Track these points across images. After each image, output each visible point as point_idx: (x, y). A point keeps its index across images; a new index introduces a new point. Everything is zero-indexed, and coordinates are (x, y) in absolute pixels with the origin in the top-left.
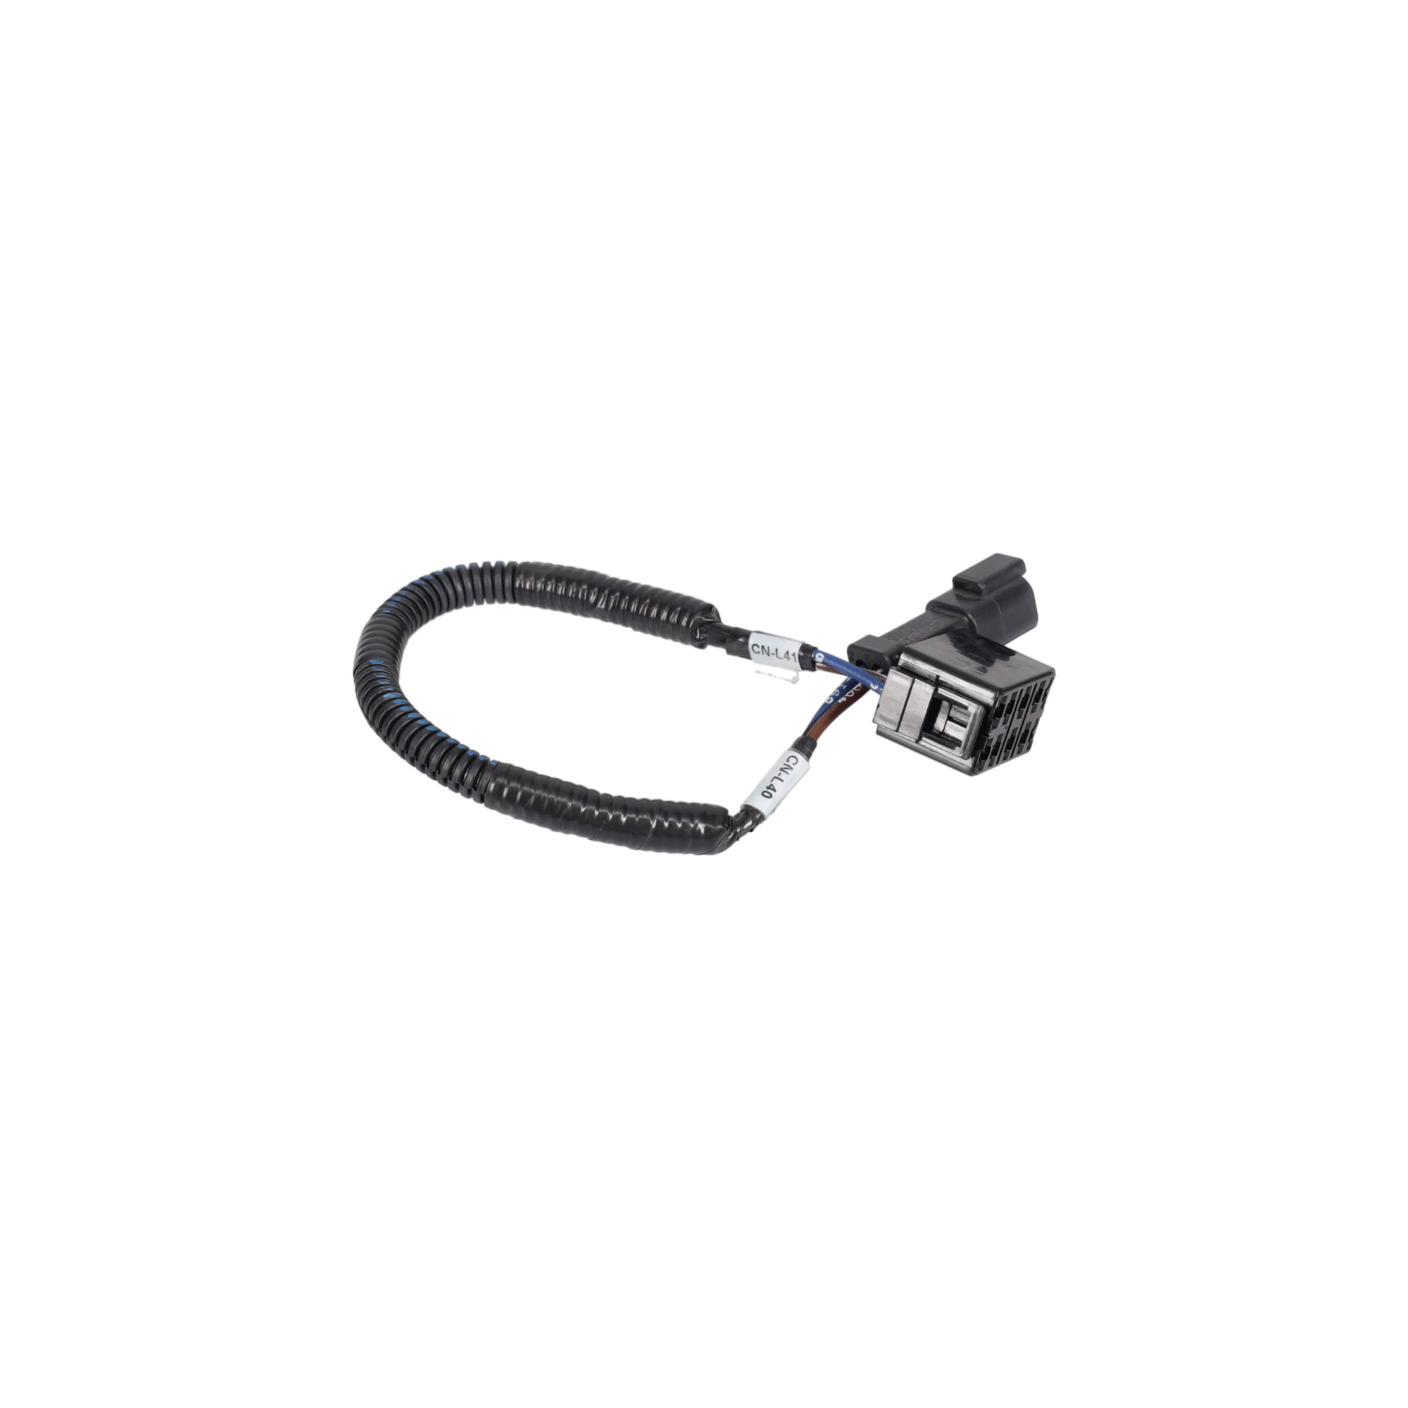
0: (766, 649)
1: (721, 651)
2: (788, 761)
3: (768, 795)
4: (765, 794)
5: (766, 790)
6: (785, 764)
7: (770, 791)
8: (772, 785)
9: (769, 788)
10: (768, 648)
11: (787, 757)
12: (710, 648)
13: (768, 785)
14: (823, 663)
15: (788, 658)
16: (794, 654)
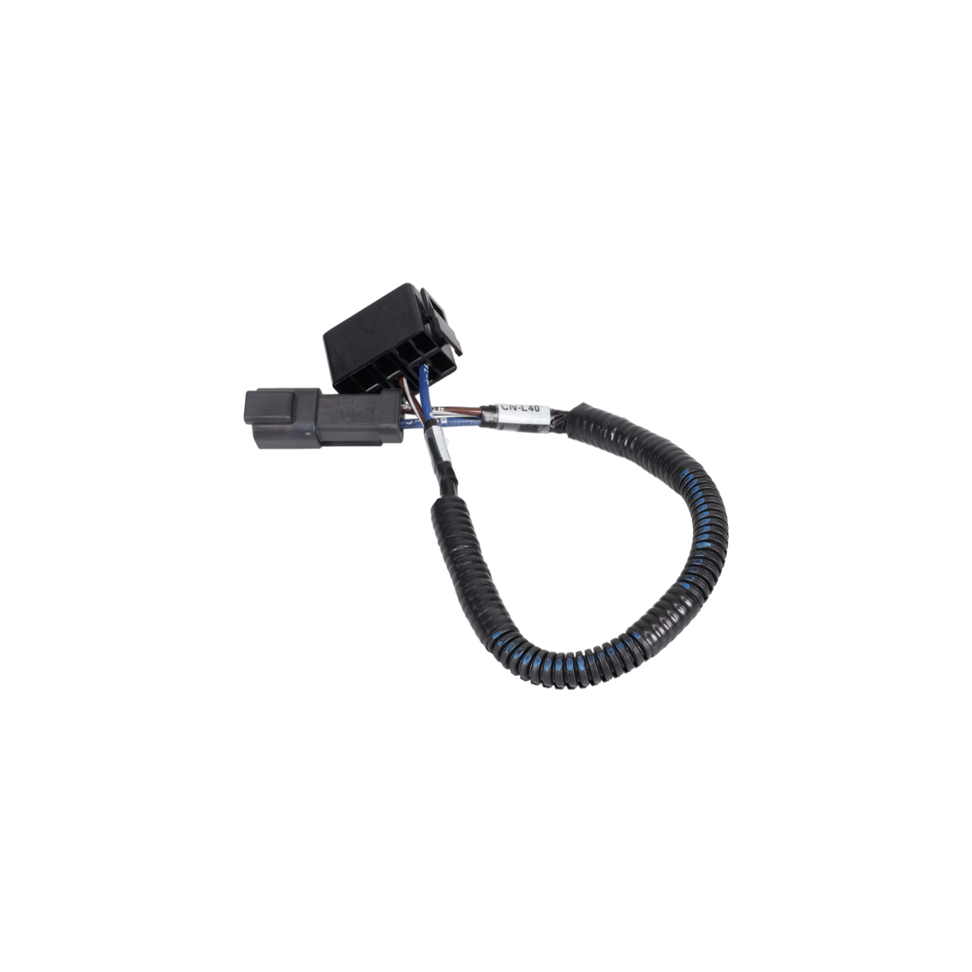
2: (507, 409)
4: (537, 409)
5: (534, 410)
6: (511, 409)
8: (529, 409)
9: (532, 410)
11: (506, 411)
13: (530, 411)
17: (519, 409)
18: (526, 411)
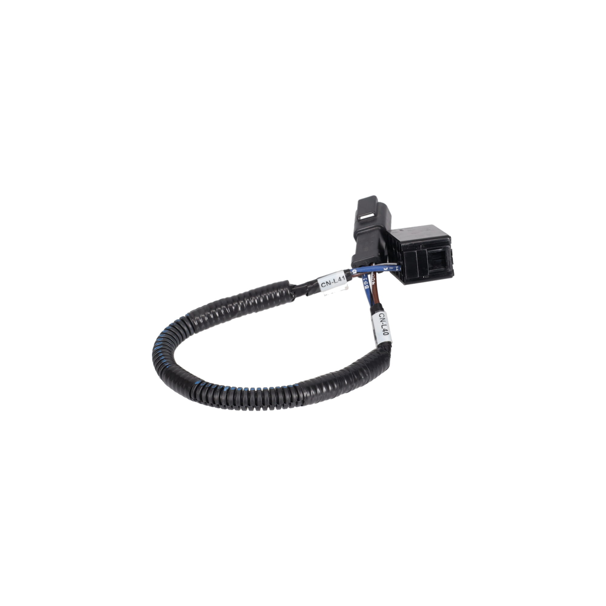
0: (329, 282)
1: (304, 296)
3: (387, 334)
4: (385, 334)
5: (384, 332)
6: (380, 319)
7: (385, 332)
8: (384, 329)
10: (330, 281)
12: (297, 299)
13: (383, 330)
14: (357, 273)
15: (341, 280)
16: (343, 277)
17: (382, 324)
18: (382, 328)
